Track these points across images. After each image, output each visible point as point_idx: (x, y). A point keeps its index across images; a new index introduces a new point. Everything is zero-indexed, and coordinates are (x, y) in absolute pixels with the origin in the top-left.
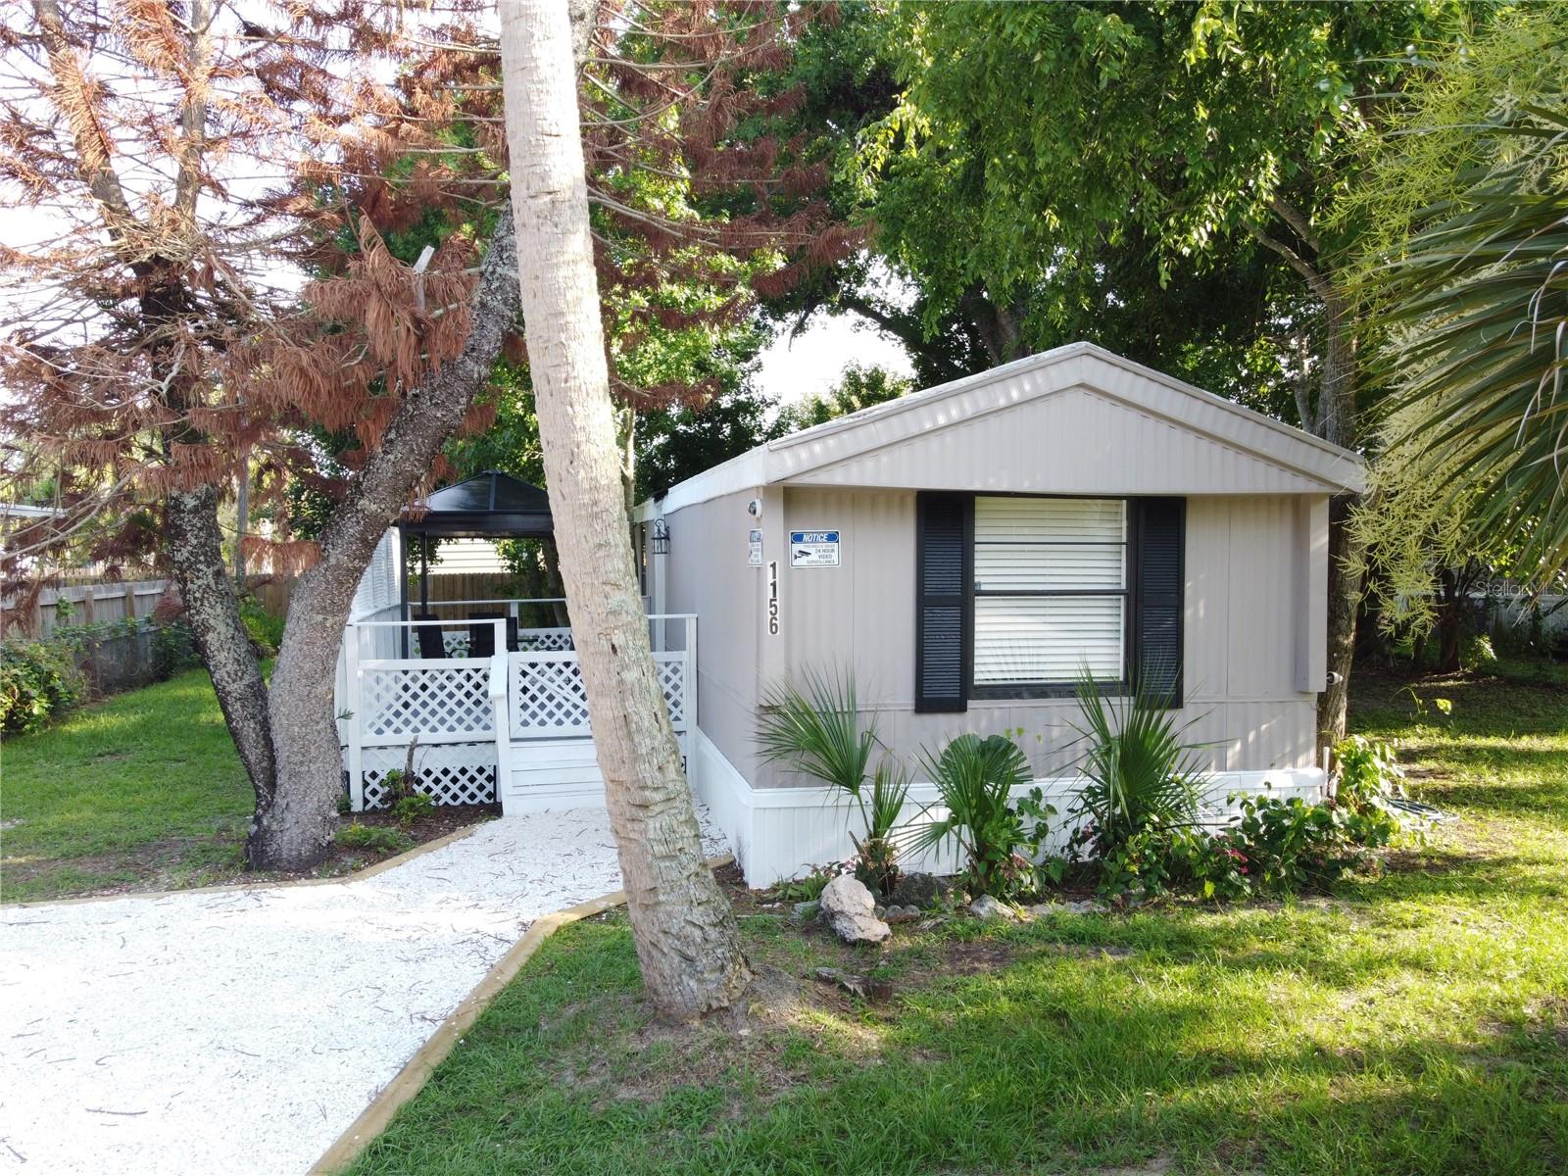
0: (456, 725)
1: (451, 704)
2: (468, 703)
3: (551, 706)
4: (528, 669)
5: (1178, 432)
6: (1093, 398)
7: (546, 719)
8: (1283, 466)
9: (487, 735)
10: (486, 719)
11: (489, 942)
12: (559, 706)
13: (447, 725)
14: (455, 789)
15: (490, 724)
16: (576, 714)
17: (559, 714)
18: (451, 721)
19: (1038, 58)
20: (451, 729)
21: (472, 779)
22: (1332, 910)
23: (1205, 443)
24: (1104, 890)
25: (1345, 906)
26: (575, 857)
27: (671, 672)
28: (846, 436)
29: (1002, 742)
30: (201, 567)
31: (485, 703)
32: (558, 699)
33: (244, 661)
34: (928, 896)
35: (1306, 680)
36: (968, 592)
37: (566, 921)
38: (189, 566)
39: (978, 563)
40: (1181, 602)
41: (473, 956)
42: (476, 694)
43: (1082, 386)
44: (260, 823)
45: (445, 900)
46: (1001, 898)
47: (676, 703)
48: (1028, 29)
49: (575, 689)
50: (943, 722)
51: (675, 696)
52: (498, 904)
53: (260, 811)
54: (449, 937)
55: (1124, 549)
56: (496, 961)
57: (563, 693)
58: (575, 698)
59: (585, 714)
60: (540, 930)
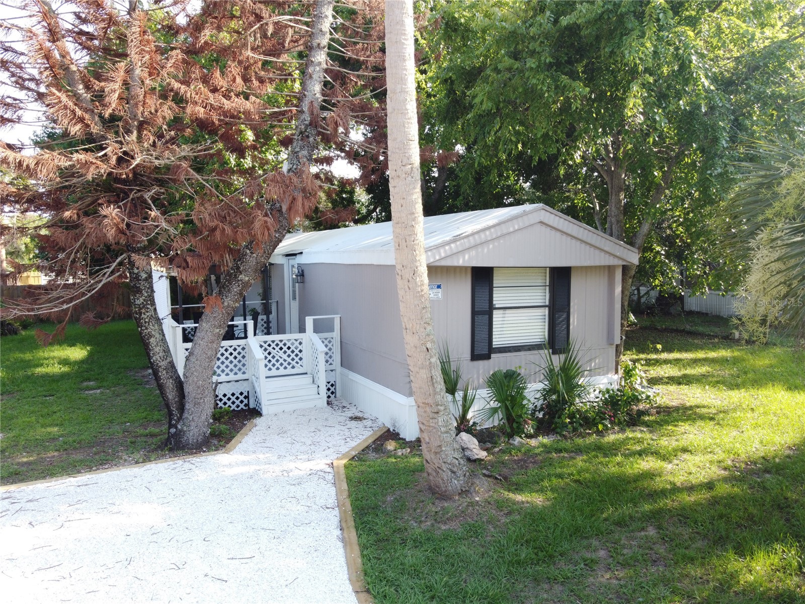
0: (229, 372)
1: (227, 362)
2: (235, 362)
3: (273, 361)
4: (263, 344)
5: (574, 241)
6: (544, 227)
7: (272, 367)
8: (610, 254)
9: (245, 377)
10: (243, 369)
11: (319, 473)
12: (277, 361)
13: (225, 373)
14: (229, 403)
15: (245, 371)
16: (285, 364)
17: (278, 365)
18: (227, 371)
19: (546, 95)
20: (227, 374)
21: (237, 398)
22: (642, 431)
23: (583, 245)
24: (559, 430)
25: (645, 430)
26: (318, 432)
27: (327, 342)
28: (453, 245)
29: (514, 372)
30: (149, 306)
31: (243, 361)
32: (277, 357)
33: (167, 351)
34: (492, 438)
35: (613, 339)
36: (491, 308)
37: (344, 461)
38: (144, 307)
39: (494, 295)
40: (569, 310)
41: (321, 480)
42: (239, 357)
43: (541, 222)
44: (176, 428)
45: (279, 457)
46: (521, 437)
47: (331, 357)
48: (543, 83)
49: (285, 352)
50: (481, 364)
51: (330, 353)
52: (306, 457)
53: (174, 422)
54: (301, 473)
55: (548, 288)
56: (333, 481)
57: (279, 354)
58: (285, 357)
59: (289, 364)
60: (338, 467)
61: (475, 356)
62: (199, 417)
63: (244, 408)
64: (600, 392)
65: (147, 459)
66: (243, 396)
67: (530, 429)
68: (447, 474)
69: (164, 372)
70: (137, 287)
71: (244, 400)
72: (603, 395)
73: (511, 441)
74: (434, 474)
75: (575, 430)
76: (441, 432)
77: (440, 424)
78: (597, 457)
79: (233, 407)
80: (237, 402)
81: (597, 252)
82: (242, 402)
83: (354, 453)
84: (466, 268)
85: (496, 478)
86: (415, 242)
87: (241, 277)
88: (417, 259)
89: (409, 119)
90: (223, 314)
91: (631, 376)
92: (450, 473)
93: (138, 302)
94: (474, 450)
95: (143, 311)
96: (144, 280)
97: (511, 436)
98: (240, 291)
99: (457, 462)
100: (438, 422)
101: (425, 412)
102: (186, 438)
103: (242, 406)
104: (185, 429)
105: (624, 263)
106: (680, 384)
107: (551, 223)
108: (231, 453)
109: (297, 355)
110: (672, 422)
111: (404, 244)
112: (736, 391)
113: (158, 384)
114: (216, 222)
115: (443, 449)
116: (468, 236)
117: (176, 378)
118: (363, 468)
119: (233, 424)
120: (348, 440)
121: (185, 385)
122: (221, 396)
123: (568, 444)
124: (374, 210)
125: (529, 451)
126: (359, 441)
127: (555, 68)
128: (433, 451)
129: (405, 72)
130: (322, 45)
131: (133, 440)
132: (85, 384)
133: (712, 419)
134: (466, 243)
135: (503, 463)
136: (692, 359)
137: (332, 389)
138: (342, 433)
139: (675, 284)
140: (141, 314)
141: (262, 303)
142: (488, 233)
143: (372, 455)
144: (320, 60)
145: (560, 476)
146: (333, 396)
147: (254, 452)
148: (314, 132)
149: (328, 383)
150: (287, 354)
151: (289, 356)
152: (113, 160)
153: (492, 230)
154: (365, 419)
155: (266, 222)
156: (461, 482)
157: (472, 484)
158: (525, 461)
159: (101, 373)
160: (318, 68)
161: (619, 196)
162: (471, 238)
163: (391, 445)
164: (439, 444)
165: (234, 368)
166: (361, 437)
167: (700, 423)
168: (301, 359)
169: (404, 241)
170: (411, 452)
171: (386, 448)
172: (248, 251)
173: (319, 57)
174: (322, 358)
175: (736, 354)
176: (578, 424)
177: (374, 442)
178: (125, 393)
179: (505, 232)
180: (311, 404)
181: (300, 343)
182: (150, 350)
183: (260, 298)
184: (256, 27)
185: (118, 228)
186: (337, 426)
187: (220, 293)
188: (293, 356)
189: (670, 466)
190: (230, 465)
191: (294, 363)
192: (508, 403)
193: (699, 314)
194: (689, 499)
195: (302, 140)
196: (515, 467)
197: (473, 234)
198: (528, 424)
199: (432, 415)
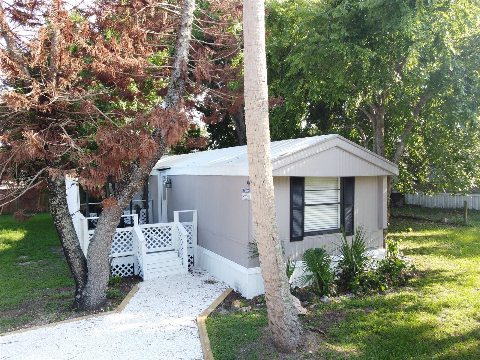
0: (121, 250)
1: (119, 243)
2: (125, 243)
3: (151, 242)
4: (144, 230)
5: (358, 159)
6: (338, 150)
7: (150, 246)
8: (381, 168)
9: (131, 253)
10: (131, 248)
11: (189, 329)
12: (154, 242)
13: (118, 251)
14: (120, 272)
15: (132, 249)
16: (160, 244)
17: (154, 244)
18: (119, 249)
19: (345, 58)
20: (119, 252)
21: (126, 268)
22: (410, 291)
23: (364, 162)
24: (354, 291)
25: (411, 289)
26: (184, 294)
27: (189, 228)
28: (279, 162)
29: (321, 250)
30: (62, 206)
31: (131, 242)
32: (154, 239)
33: (75, 238)
34: (308, 297)
35: (382, 225)
36: (303, 205)
37: (205, 318)
38: (58, 206)
39: (305, 196)
40: (354, 205)
41: (189, 335)
42: (128, 240)
43: (337, 147)
44: (81, 294)
45: (157, 315)
46: (328, 296)
47: (190, 238)
48: (343, 50)
49: (159, 236)
50: (297, 244)
51: (190, 236)
52: (176, 314)
53: (79, 290)
54: (174, 329)
55: (339, 191)
56: (198, 336)
57: (155, 237)
58: (159, 238)
59: (162, 243)
60: (200, 323)
61: (293, 239)
62: (99, 286)
63: (131, 275)
64: (377, 262)
65: (58, 319)
66: (130, 266)
67: (333, 290)
68: (287, 334)
69: (73, 254)
70: (54, 192)
71: (130, 269)
72: (380, 264)
73: (321, 299)
74: (278, 333)
75: (364, 290)
76: (283, 301)
77: (282, 295)
78: (386, 312)
79: (123, 274)
80: (126, 271)
81: (373, 166)
82: (129, 271)
83: (211, 310)
84: (286, 177)
85: (320, 332)
86: (265, 158)
87: (131, 184)
88: (266, 170)
89: (261, 65)
90: (117, 211)
91: (394, 250)
92: (290, 332)
93: (54, 203)
94: (298, 308)
95: (58, 209)
96: (59, 187)
97: (321, 295)
98: (130, 194)
99: (295, 323)
100: (281, 294)
101: (271, 286)
102: (88, 302)
103: (129, 273)
104: (88, 295)
105: (390, 174)
106: (422, 254)
107: (343, 147)
108: (122, 312)
109: (167, 238)
110: (428, 283)
111: (257, 159)
112: (462, 259)
113: (68, 262)
114: (113, 143)
115: (285, 314)
116: (289, 156)
117: (82, 258)
118: (218, 323)
119: (122, 288)
120: (206, 299)
121: (88, 263)
122: (114, 267)
123: (361, 301)
124: (213, 142)
125: (335, 307)
126: (213, 300)
127: (350, 40)
128: (277, 315)
129: (258, 30)
130: (188, 25)
131: (50, 303)
132: (20, 257)
133: (454, 280)
134: (289, 160)
135: (319, 317)
136: (423, 237)
137: (192, 260)
138: (201, 294)
139: (412, 187)
140: (56, 211)
141: (143, 201)
142: (302, 153)
143: (224, 312)
144: (187, 34)
145: (364, 328)
146: (192, 265)
147: (139, 311)
148: (183, 83)
149: (189, 256)
150: (161, 237)
151: (162, 238)
152: (36, 98)
153: (305, 151)
154: (216, 282)
155: (151, 143)
156: (298, 339)
157: (306, 340)
158: (335, 316)
159: (32, 250)
160: (185, 40)
161: (381, 130)
162: (291, 157)
163: (237, 304)
164: (281, 310)
165: (124, 247)
166: (214, 297)
167: (447, 284)
168: (170, 240)
169: (256, 157)
170: (252, 309)
171: (234, 306)
172: (136, 166)
173: (186, 33)
174: (185, 239)
175: (450, 232)
176: (367, 286)
177: (224, 301)
178: (47, 265)
179: (313, 153)
180: (177, 272)
181: (170, 229)
182: (63, 238)
183: (141, 198)
184: (143, 9)
185: (37, 148)
186: (197, 288)
187: (115, 196)
188: (165, 238)
189: (439, 319)
190: (121, 323)
191: (165, 243)
192: (319, 272)
193: (415, 206)
194: (464, 347)
195: (175, 88)
196: (328, 320)
197: (292, 154)
198: (332, 286)
199: (276, 288)
